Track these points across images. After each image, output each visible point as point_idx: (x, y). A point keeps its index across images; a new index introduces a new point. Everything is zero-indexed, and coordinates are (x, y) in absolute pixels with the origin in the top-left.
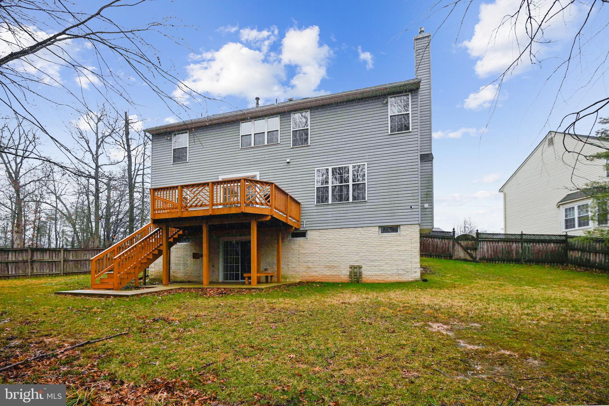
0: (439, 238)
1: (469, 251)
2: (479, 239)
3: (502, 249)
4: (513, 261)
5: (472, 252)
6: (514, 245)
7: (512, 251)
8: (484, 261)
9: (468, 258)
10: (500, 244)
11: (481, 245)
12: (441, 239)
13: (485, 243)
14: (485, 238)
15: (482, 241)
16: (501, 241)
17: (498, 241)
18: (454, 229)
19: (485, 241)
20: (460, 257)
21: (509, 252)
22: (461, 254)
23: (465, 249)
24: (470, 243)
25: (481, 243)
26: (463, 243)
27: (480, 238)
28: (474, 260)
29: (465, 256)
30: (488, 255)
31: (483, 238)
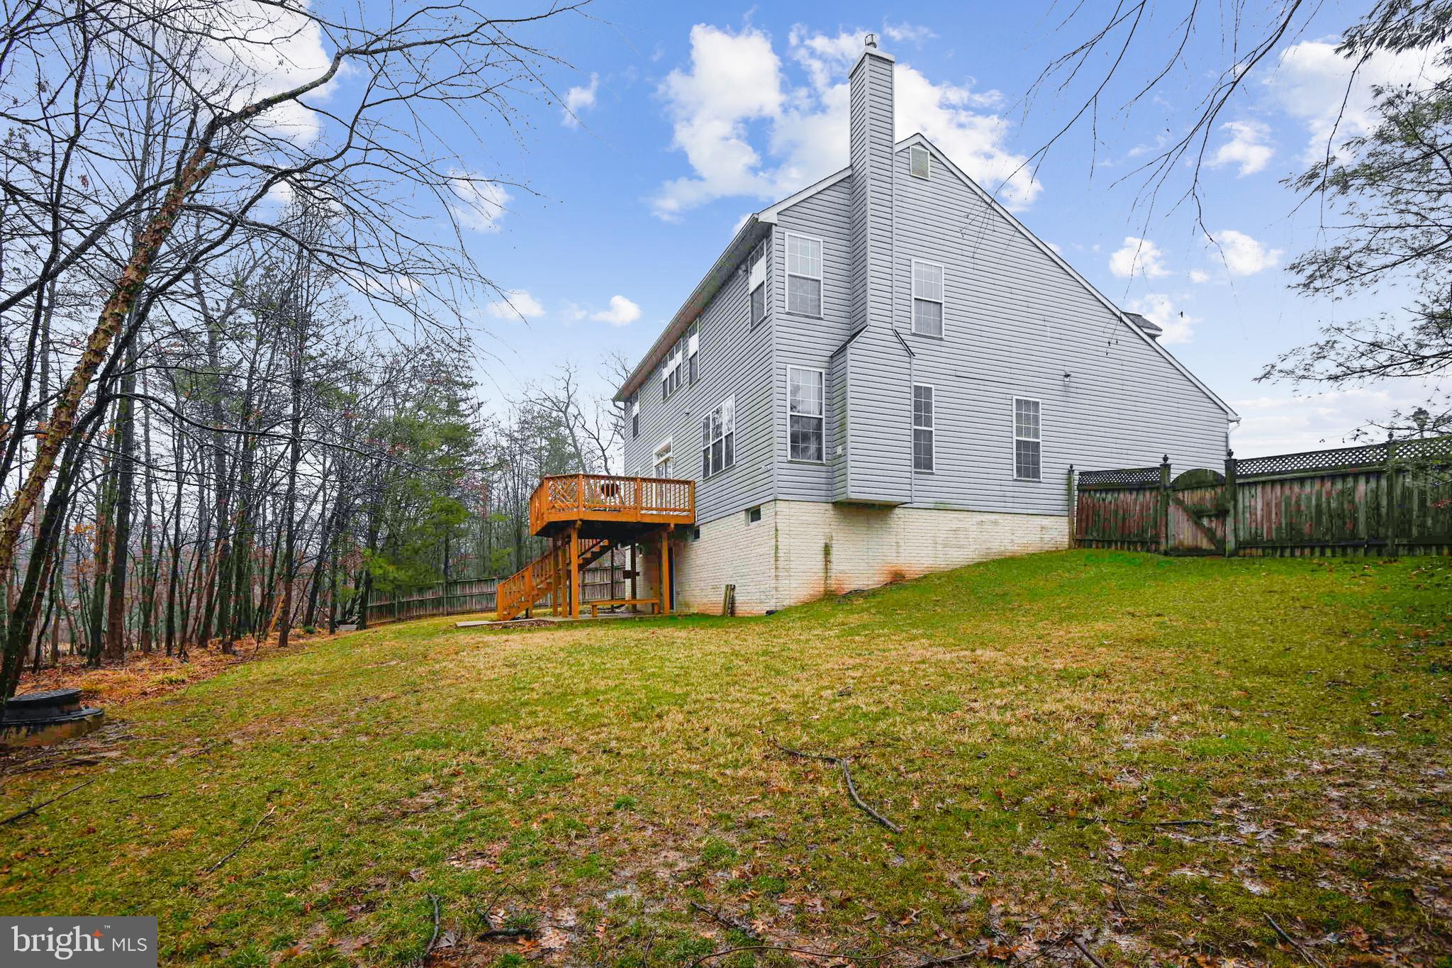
0: (1131, 491)
1: (1205, 522)
2: (1238, 481)
3: (1318, 506)
4: (1356, 548)
5: (1214, 525)
6: (1362, 487)
7: (1356, 510)
8: (1254, 551)
9: (1205, 544)
10: (1308, 488)
11: (1244, 498)
12: (1135, 493)
13: (1259, 489)
14: (1257, 475)
15: (1249, 484)
16: (1313, 478)
17: (1302, 480)
18: (1166, 459)
19: (1256, 483)
20: (1181, 543)
21: (1344, 516)
22: (1183, 531)
23: (1196, 515)
24: (1208, 495)
25: (1247, 492)
26: (1188, 497)
27: (1241, 476)
28: (1219, 550)
29: (1195, 538)
30: (1270, 529)
31: (1252, 475)
